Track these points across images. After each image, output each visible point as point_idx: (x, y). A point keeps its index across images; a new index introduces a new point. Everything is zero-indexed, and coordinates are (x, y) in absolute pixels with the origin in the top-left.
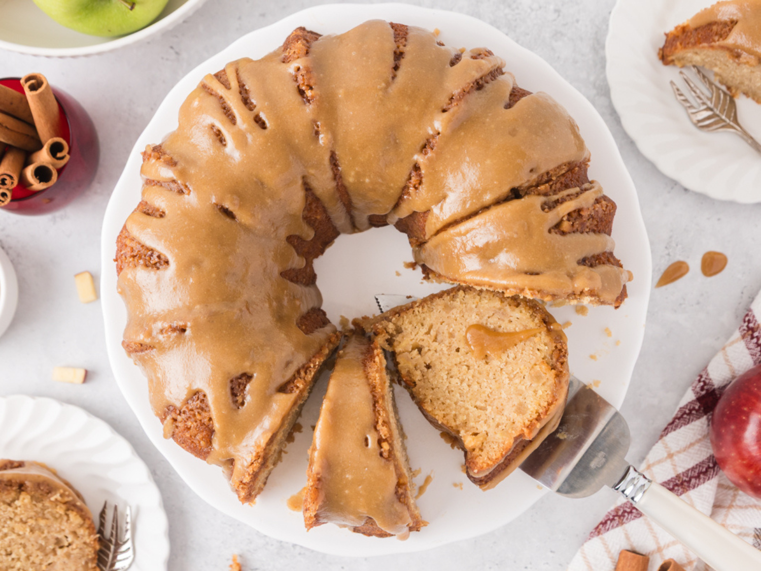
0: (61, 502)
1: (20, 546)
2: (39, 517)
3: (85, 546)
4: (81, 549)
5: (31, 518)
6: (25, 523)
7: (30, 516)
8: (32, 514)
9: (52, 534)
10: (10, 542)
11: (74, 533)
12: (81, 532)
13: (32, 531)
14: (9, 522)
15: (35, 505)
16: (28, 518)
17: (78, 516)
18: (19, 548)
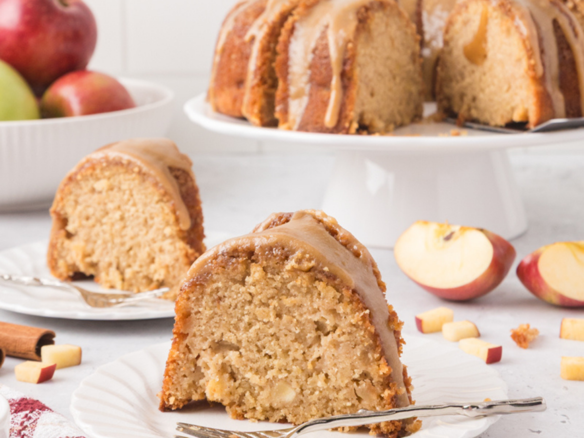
0: (301, 271)
1: (270, 338)
2: (283, 295)
3: (354, 329)
4: (350, 334)
5: (273, 298)
6: (268, 305)
7: (269, 296)
8: (271, 292)
9: (305, 316)
10: (257, 334)
11: (334, 312)
12: (341, 309)
13: (279, 315)
14: (247, 307)
15: (273, 279)
16: (269, 299)
17: (330, 287)
18: (270, 341)
